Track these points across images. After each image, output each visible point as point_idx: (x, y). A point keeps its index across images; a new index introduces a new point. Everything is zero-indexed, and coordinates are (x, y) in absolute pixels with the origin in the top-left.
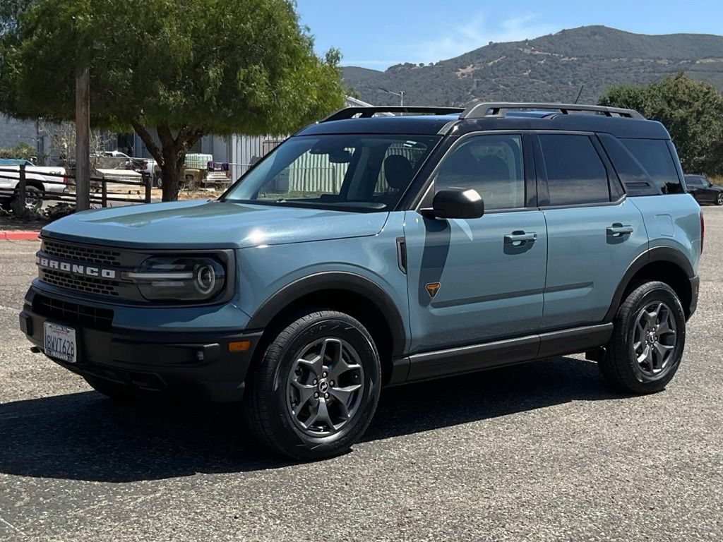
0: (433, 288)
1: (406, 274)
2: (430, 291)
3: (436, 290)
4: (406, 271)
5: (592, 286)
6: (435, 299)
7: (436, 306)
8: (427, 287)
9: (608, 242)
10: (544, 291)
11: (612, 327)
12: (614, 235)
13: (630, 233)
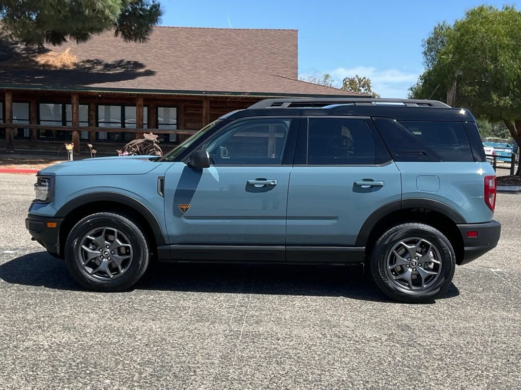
0: (185, 207)
1: (163, 197)
2: (182, 209)
3: (187, 209)
4: (163, 195)
5: (338, 220)
6: (186, 214)
7: (188, 218)
8: (180, 206)
9: (353, 191)
10: (286, 218)
11: (364, 250)
12: (362, 186)
13: (381, 186)
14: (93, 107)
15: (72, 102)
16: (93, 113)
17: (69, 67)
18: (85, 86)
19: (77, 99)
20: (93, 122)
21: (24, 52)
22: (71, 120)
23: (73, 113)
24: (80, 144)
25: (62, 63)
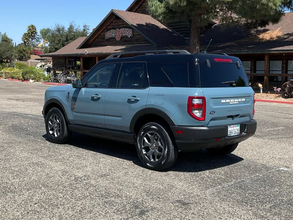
0: (74, 107)
1: (69, 102)
5: (122, 118)
6: (75, 110)
9: (128, 102)
10: (104, 115)
12: (131, 100)
13: (139, 100)
14: (284, 61)
15: (265, 59)
16: (284, 65)
17: (273, 39)
18: (269, 49)
19: (268, 58)
20: (284, 70)
21: (255, 33)
22: (264, 70)
23: (265, 65)
24: (269, 84)
25: (271, 37)
